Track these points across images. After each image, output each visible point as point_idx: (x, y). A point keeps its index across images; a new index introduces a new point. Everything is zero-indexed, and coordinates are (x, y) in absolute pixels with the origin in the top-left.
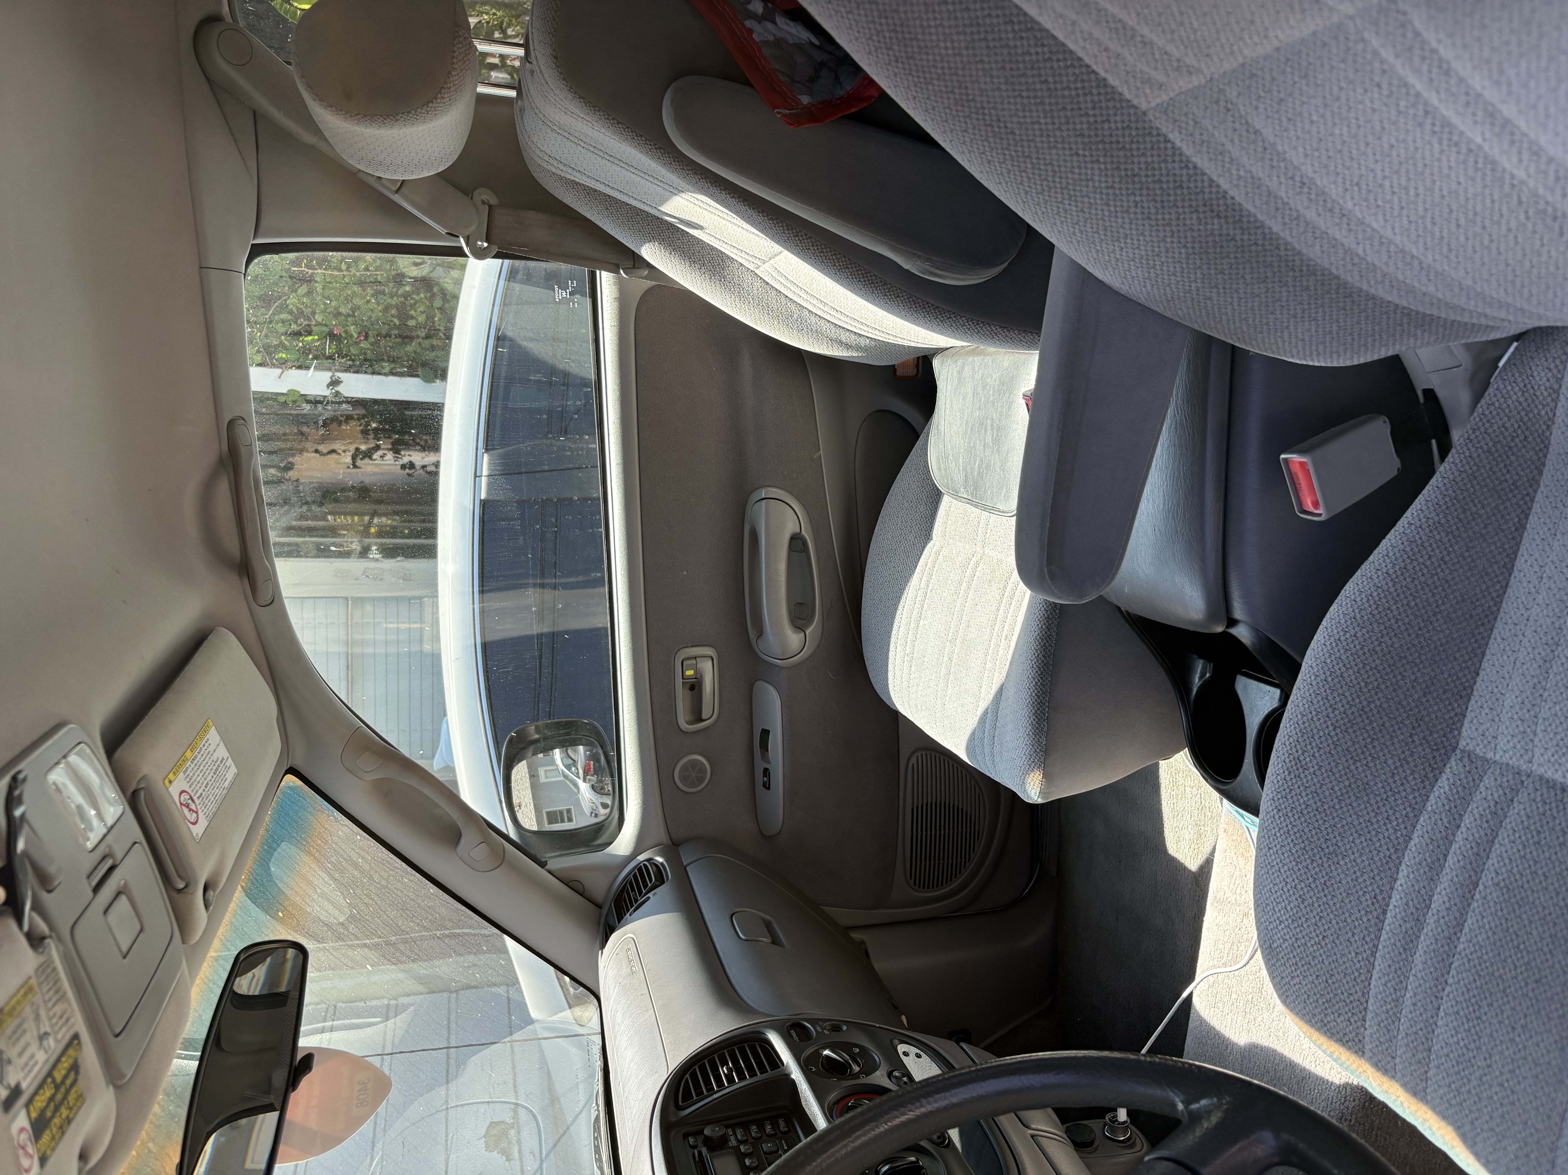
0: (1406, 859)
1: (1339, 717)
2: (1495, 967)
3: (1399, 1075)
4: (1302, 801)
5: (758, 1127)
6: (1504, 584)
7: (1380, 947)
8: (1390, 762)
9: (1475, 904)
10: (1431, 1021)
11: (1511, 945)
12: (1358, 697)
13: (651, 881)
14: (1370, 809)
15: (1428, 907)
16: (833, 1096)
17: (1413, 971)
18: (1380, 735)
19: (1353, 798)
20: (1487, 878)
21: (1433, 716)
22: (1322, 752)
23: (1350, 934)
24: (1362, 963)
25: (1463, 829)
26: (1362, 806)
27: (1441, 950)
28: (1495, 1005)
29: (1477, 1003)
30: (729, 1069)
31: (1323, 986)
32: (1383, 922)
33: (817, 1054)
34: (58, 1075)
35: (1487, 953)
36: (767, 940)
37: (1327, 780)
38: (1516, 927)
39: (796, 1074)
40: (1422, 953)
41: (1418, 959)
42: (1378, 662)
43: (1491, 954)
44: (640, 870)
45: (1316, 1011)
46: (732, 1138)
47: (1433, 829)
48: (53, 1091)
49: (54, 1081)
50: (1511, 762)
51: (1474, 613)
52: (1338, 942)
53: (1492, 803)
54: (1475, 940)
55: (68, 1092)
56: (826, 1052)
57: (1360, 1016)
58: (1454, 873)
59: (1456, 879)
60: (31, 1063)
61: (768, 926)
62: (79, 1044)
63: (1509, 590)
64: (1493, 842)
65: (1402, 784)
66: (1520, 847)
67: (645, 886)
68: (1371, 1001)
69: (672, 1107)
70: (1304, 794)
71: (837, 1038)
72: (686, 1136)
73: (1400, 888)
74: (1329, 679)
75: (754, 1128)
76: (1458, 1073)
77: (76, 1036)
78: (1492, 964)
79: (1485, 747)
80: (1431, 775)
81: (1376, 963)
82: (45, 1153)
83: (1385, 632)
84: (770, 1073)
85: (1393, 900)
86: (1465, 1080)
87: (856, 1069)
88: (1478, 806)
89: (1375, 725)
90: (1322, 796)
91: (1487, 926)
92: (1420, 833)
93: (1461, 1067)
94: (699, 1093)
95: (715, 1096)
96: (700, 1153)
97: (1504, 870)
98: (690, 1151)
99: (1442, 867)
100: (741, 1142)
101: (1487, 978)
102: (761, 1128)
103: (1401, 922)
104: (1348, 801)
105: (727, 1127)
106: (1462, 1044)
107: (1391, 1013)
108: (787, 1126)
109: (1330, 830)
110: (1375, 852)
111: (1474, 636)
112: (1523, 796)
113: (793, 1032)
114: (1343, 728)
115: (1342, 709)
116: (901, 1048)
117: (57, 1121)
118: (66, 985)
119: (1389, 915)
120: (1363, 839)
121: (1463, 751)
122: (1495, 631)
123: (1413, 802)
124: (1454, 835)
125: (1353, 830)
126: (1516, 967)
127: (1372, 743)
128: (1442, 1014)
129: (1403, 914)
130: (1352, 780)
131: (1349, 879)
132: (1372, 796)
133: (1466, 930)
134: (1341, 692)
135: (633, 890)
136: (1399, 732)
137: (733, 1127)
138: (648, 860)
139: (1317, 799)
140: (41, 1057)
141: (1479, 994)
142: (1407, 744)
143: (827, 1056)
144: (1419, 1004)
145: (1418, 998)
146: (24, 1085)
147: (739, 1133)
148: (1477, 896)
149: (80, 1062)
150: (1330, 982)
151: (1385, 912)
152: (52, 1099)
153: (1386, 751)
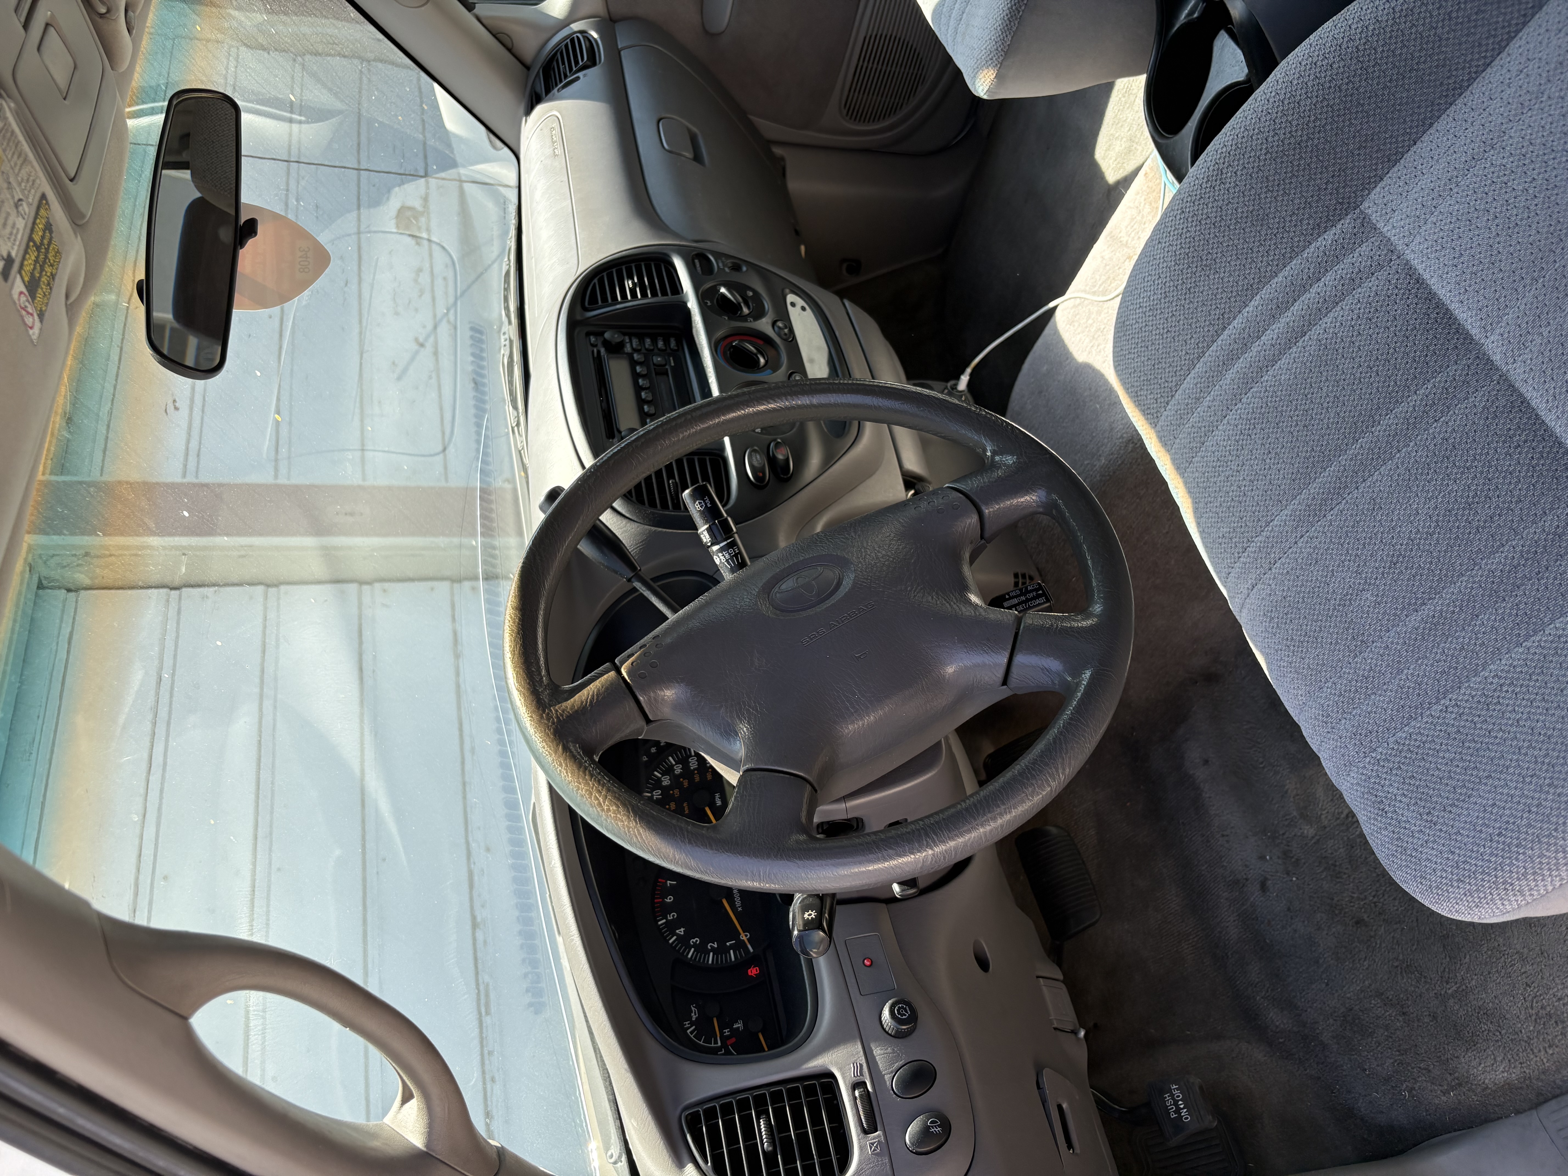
0: (1264, 291)
1: (1276, 143)
2: (1281, 404)
3: (1173, 451)
4: (1205, 211)
5: (652, 341)
6: (1488, 61)
7: (1207, 355)
8: (1297, 201)
9: (1294, 349)
10: (1215, 424)
11: (1302, 391)
12: (1303, 129)
13: (582, 59)
14: (1257, 239)
15: (1259, 338)
16: (720, 334)
17: (1221, 383)
18: (1302, 173)
19: (1249, 224)
20: (1316, 332)
21: (1356, 171)
22: (1245, 171)
23: (1189, 336)
24: (1187, 362)
25: (1321, 284)
26: (1253, 234)
27: (1250, 375)
28: (1266, 431)
29: (1254, 424)
30: (634, 284)
31: (1149, 367)
32: (1219, 336)
33: (715, 289)
34: (37, 238)
35: (1281, 391)
36: (689, 154)
37: (1236, 200)
38: (1314, 380)
39: (692, 304)
40: (1235, 370)
41: (1230, 375)
42: (1337, 101)
43: (1284, 393)
44: (572, 41)
45: (1136, 384)
46: (628, 345)
47: (1297, 275)
48: (36, 254)
49: (34, 242)
50: (1392, 239)
51: (1445, 82)
52: (1177, 339)
53: (1357, 270)
54: (1278, 378)
55: (47, 250)
56: (723, 290)
57: (1166, 399)
58: (1293, 318)
59: (1291, 324)
60: (15, 232)
61: (693, 139)
62: (47, 203)
63: (1489, 70)
64: (1337, 303)
65: (1295, 226)
66: (1355, 317)
67: (577, 63)
68: (1179, 392)
69: (579, 308)
70: (1210, 205)
71: (736, 277)
72: (588, 334)
73: (1246, 314)
74: (1286, 102)
75: (648, 341)
76: (1214, 467)
77: (43, 197)
78: (1280, 401)
79: (1381, 216)
80: (1323, 225)
81: (1197, 366)
82: (41, 310)
83: (1359, 71)
84: (670, 298)
85: (1236, 321)
86: (1217, 474)
87: (746, 311)
88: (1343, 268)
89: (1302, 162)
90: (1224, 213)
91: (1293, 371)
92: (1286, 273)
93: (1218, 464)
94: (604, 300)
95: (618, 306)
96: (599, 352)
97: (1331, 330)
98: (590, 348)
99: (1287, 309)
100: (635, 350)
101: (1271, 410)
102: (654, 342)
103: (1232, 342)
104: (1243, 226)
105: (624, 334)
106: (1228, 448)
107: (1189, 406)
108: (677, 345)
109: (1216, 246)
110: (1242, 278)
111: (1433, 104)
112: (1382, 275)
113: (696, 261)
114: (1274, 155)
115: (1282, 137)
116: (791, 298)
117: (44, 279)
118: (26, 147)
119: (1226, 332)
120: (1238, 263)
121: (1362, 212)
122: (1453, 108)
123: (1295, 244)
124: (1311, 286)
125: (1234, 252)
126: (1296, 409)
127: (1291, 178)
128: (1225, 421)
129: (1237, 336)
130: (1256, 208)
131: (1210, 293)
132: (1265, 227)
133: (1277, 367)
134: (1290, 119)
135: (563, 63)
136: (1319, 176)
137: (630, 335)
138: (582, 32)
139: (1219, 214)
140: (21, 223)
141: (1259, 418)
142: (1319, 189)
143: (723, 295)
144: (1213, 408)
145: (1215, 403)
146: (13, 254)
147: (635, 342)
148: (1300, 344)
149: (51, 221)
150: (1156, 367)
151: (1224, 328)
152: (36, 261)
153: (1298, 190)
